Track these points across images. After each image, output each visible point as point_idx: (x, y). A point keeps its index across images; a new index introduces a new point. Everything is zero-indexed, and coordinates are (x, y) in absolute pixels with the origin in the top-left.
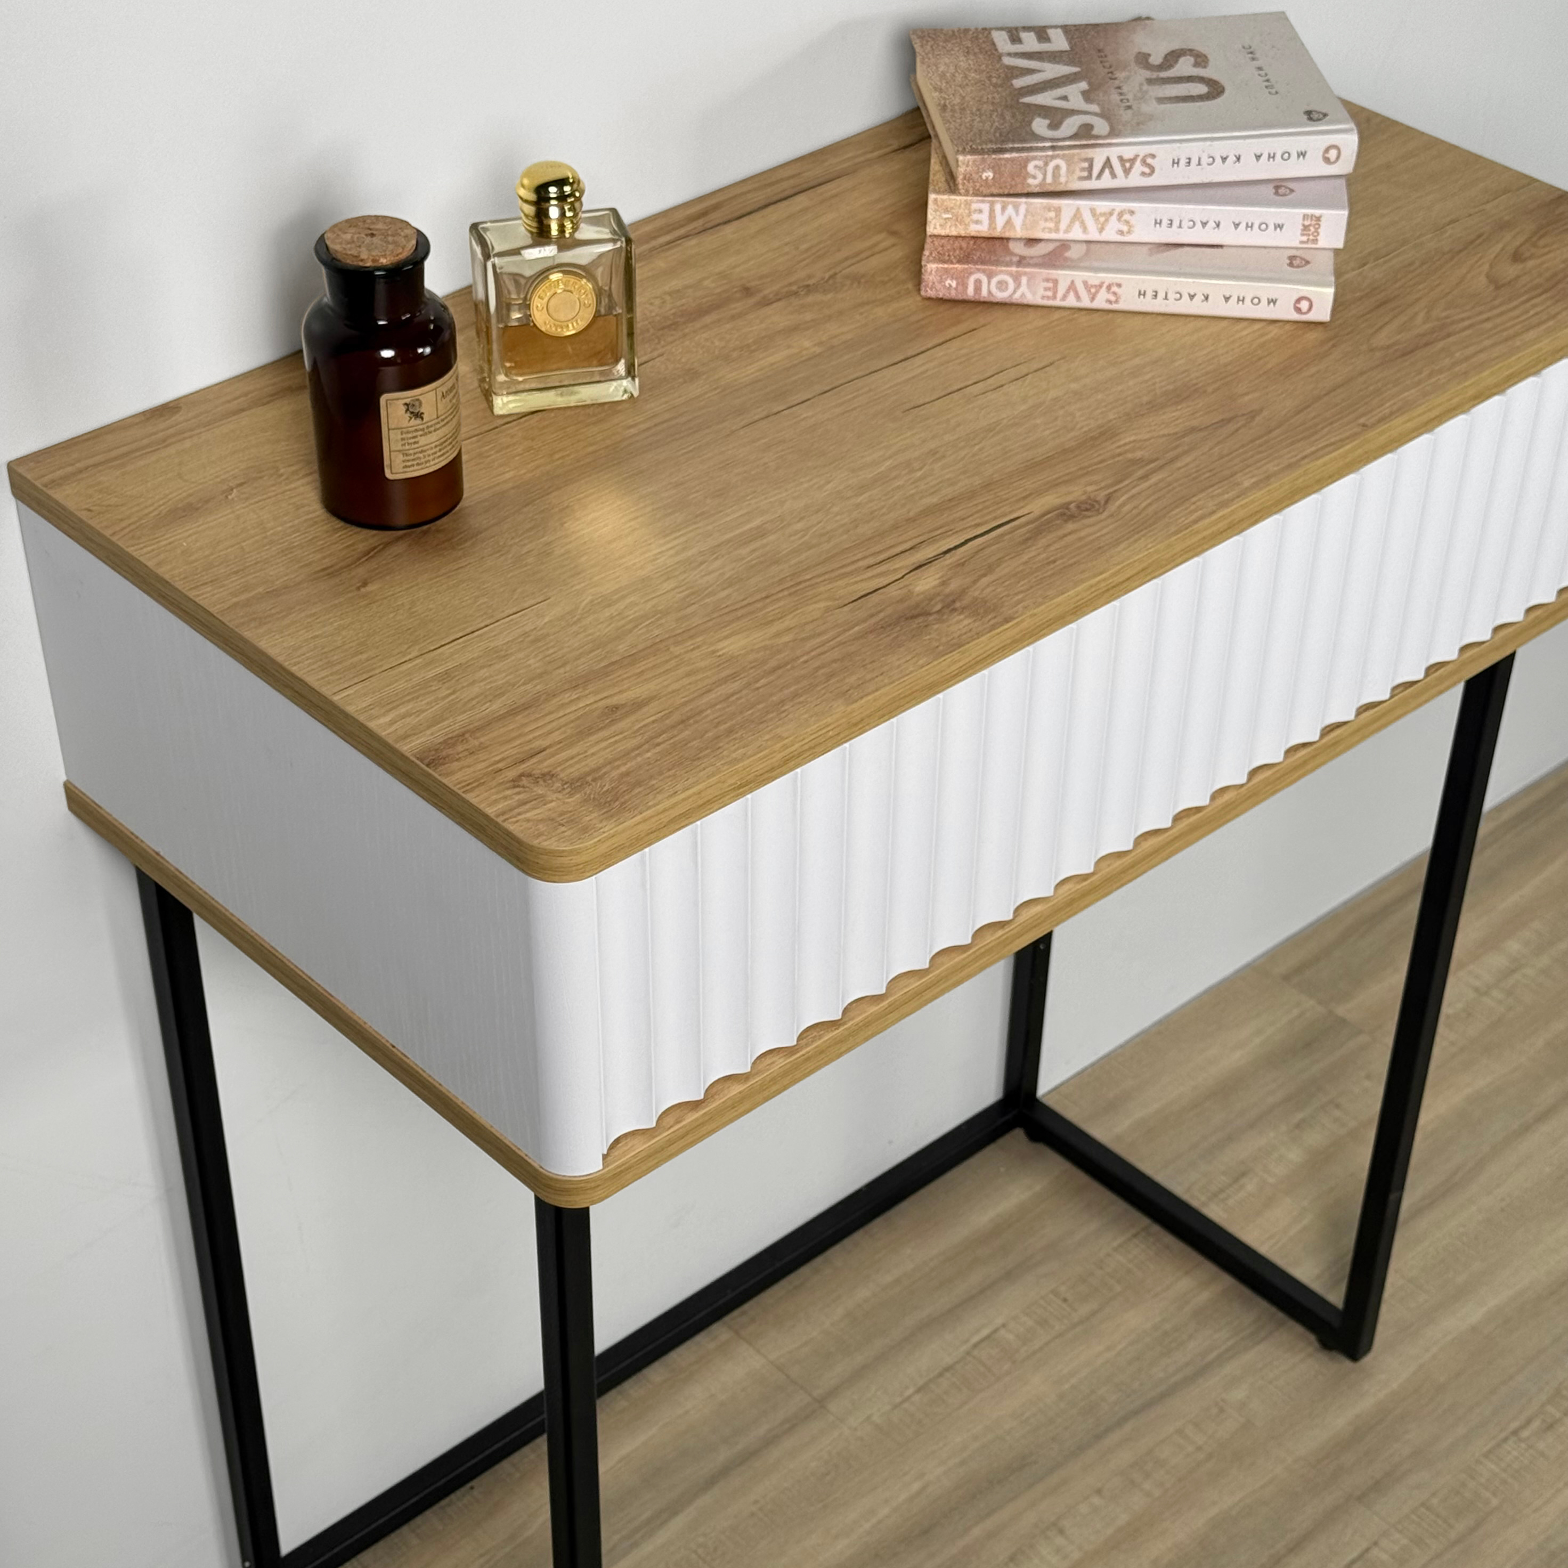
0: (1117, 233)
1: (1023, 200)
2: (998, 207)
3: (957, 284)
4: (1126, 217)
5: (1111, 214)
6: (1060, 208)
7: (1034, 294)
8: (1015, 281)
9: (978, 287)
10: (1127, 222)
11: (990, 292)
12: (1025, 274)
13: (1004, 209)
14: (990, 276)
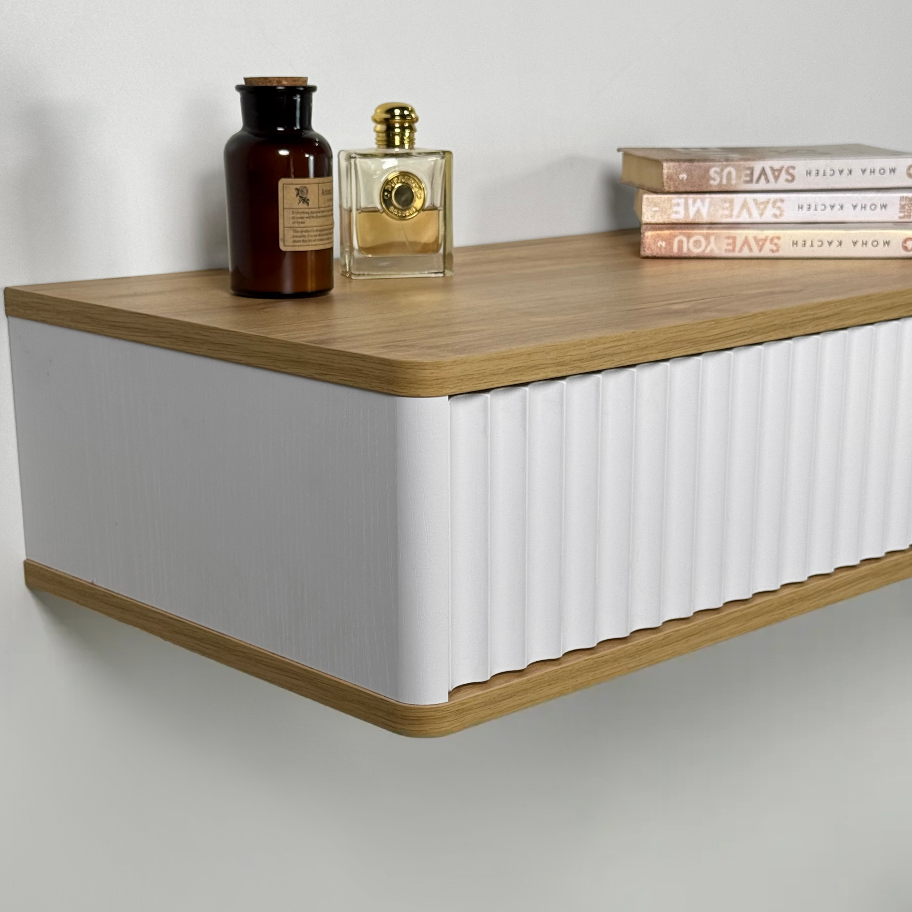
0: (773, 216)
1: (707, 196)
2: (690, 201)
3: (666, 244)
4: (779, 204)
5: (768, 202)
6: (733, 200)
7: (719, 248)
8: (706, 240)
9: (680, 247)
10: (779, 208)
11: (689, 249)
12: (713, 234)
13: (694, 202)
14: (689, 237)
